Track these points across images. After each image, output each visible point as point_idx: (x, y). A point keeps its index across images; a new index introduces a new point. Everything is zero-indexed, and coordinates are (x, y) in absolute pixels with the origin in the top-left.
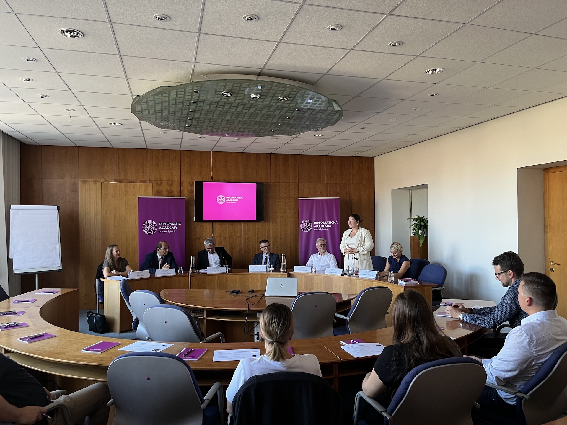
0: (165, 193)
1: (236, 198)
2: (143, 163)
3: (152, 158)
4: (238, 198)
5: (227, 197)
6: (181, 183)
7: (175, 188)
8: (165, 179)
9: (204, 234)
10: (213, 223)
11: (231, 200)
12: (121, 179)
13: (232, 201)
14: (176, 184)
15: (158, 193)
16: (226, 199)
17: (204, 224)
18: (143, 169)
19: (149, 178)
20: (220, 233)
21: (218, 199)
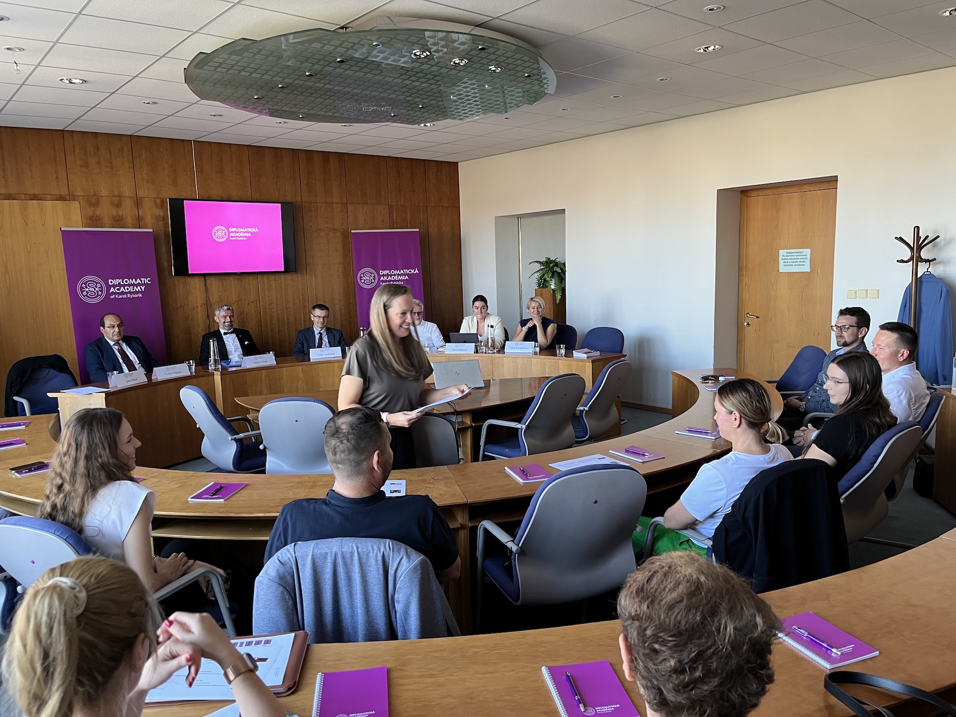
0: (106, 220)
1: (246, 230)
2: (55, 160)
3: (72, 149)
4: (250, 230)
5: (230, 229)
6: (138, 203)
7: (127, 211)
8: (104, 192)
9: (190, 299)
10: (207, 278)
11: (238, 235)
12: (11, 192)
13: (239, 237)
14: (128, 204)
15: (94, 220)
16: (229, 233)
17: (190, 280)
18: (56, 172)
19: (72, 191)
20: (220, 296)
21: (215, 233)
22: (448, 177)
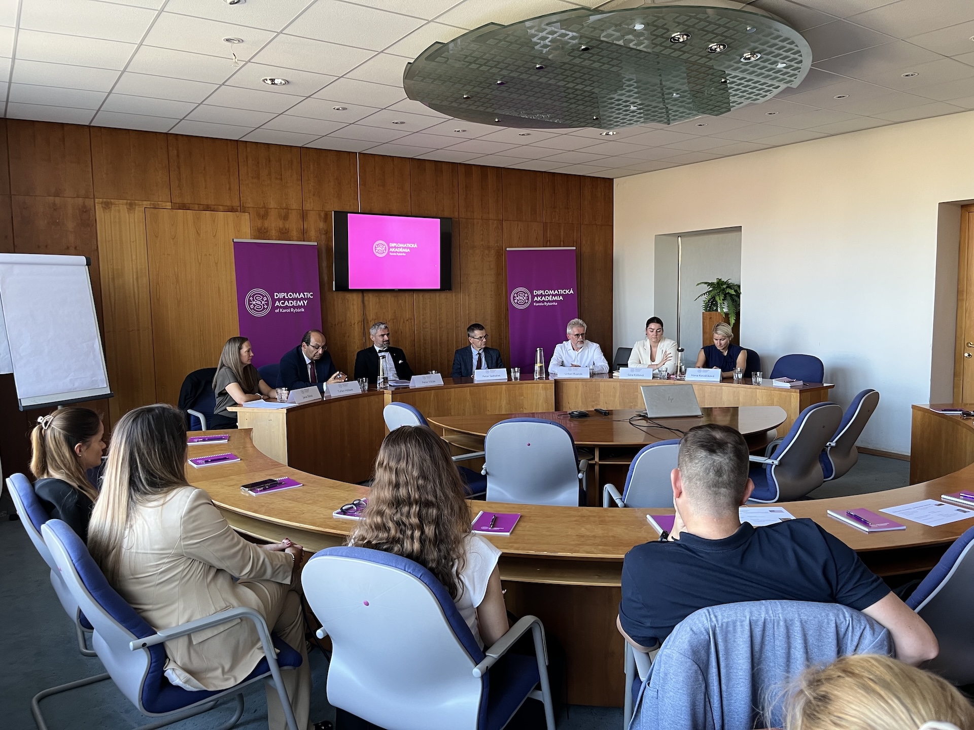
0: (273, 233)
1: (405, 245)
2: (229, 171)
3: (246, 160)
4: (409, 245)
5: (390, 244)
6: (304, 215)
7: (293, 224)
8: (272, 205)
9: (348, 315)
10: (365, 295)
11: (398, 251)
12: (186, 201)
13: (399, 252)
14: (294, 217)
15: (261, 232)
16: (389, 248)
17: (349, 296)
18: (229, 183)
19: (243, 203)
20: (377, 313)
21: (376, 247)
22: (603, 194)
